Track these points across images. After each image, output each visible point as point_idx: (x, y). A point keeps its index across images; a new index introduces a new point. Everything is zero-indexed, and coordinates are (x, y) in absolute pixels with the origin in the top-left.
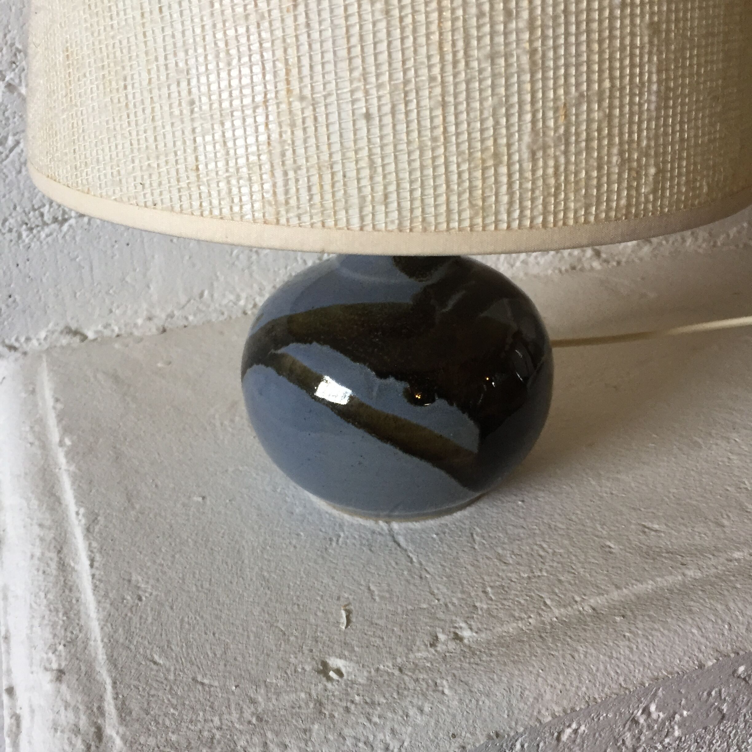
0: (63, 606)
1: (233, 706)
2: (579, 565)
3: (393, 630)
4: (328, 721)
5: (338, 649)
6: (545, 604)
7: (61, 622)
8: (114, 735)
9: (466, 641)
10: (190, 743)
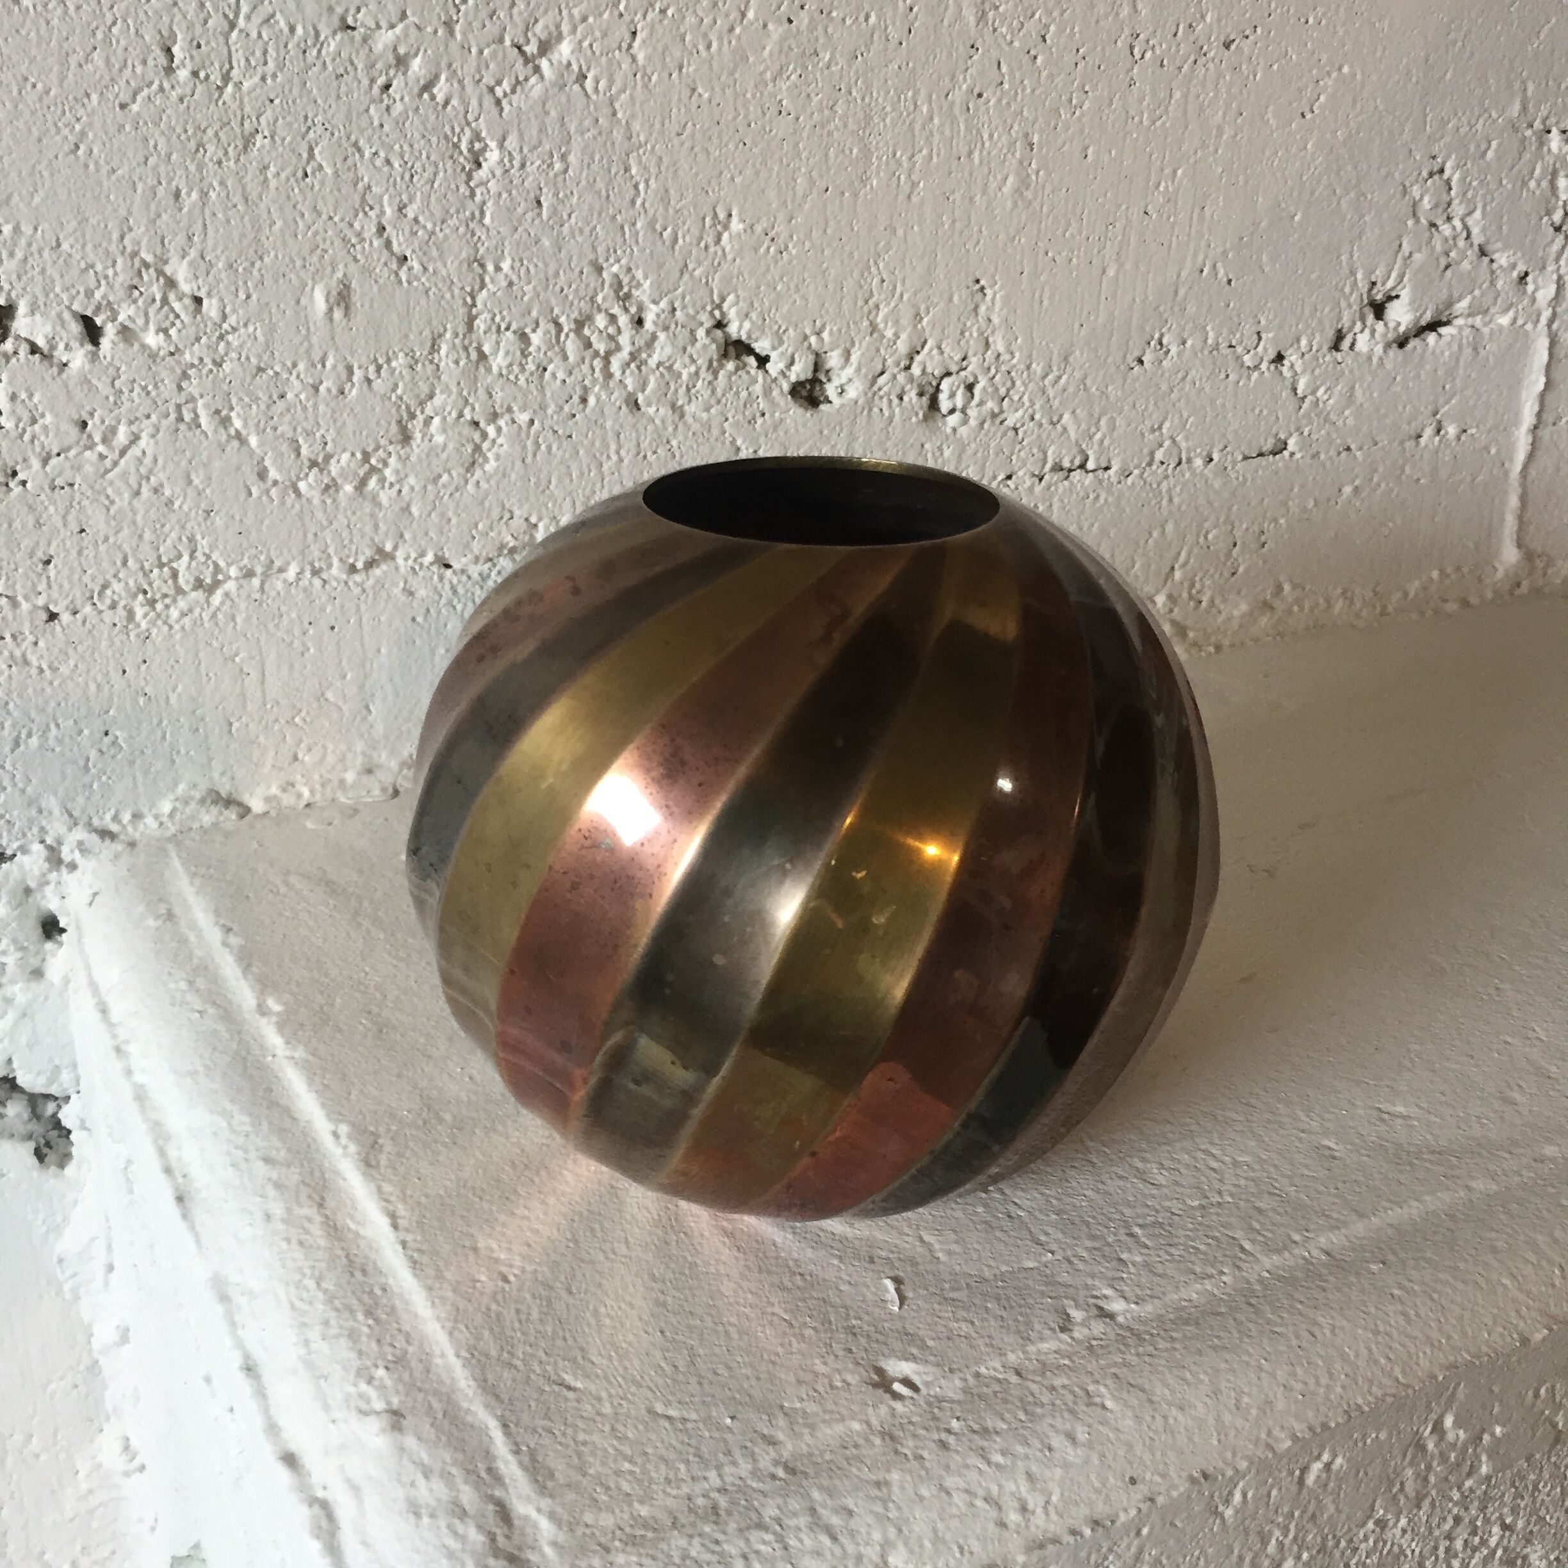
0: (360, 1300)
1: (737, 1453)
2: (1285, 1181)
3: (987, 1309)
4: (915, 1464)
5: (898, 1346)
6: (1243, 1249)
7: (366, 1330)
8: (534, 1514)
9: (1120, 1319)
10: (675, 1518)
